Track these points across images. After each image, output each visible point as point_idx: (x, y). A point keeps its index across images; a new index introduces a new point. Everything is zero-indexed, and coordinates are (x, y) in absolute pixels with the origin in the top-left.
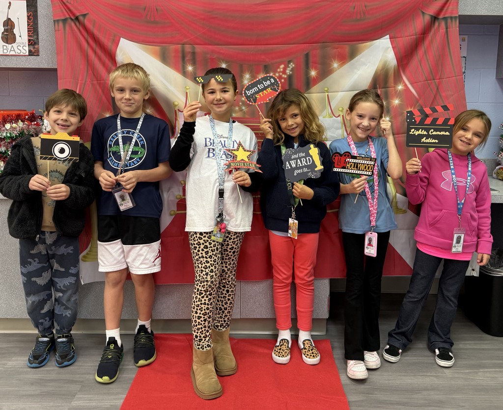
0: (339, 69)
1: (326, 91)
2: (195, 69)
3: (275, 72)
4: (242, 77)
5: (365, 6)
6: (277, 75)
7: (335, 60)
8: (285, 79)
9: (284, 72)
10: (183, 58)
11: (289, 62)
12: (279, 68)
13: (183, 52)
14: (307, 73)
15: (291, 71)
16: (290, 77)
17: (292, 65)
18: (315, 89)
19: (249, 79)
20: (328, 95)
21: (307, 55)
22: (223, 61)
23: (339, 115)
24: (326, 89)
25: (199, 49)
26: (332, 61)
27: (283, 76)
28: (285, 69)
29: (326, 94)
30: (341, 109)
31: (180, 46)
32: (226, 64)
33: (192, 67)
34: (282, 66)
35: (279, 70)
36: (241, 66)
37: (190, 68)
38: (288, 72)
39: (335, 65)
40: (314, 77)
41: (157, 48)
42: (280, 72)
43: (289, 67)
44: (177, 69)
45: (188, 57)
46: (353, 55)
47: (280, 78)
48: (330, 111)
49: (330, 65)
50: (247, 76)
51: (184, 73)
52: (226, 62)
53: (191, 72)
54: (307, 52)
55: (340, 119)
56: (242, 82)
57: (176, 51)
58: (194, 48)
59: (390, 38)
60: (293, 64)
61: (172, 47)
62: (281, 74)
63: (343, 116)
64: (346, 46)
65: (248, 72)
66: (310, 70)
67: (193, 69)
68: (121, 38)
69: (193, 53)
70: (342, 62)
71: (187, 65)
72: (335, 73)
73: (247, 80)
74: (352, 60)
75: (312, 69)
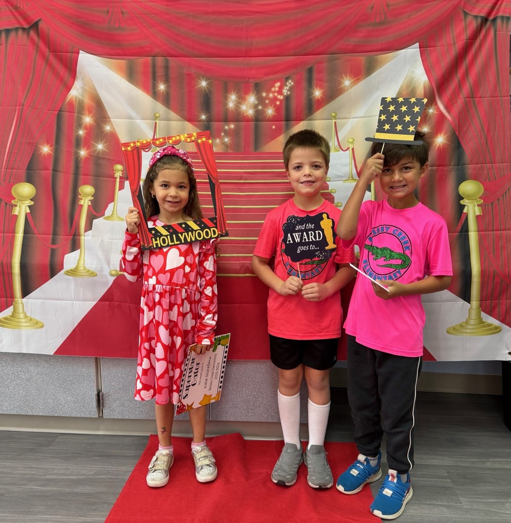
0: (351, 87)
1: (333, 117)
2: (168, 87)
3: (269, 91)
4: (226, 98)
5: (387, 6)
6: (271, 95)
7: (346, 76)
8: (281, 101)
9: (280, 92)
10: (154, 73)
11: (287, 79)
12: (273, 86)
13: (154, 66)
14: (310, 94)
15: (288, 90)
16: (287, 98)
17: (290, 83)
18: (318, 114)
19: (236, 101)
20: (335, 123)
21: (310, 71)
22: (203, 77)
23: (349, 148)
24: (333, 114)
25: (172, 61)
26: (342, 78)
27: (279, 97)
28: (281, 88)
29: (334, 121)
30: (351, 140)
31: (150, 58)
32: (206, 81)
33: (164, 85)
34: (278, 84)
35: (273, 89)
36: (226, 84)
37: (162, 87)
38: (285, 91)
39: (347, 82)
40: (318, 99)
41: (122, 62)
42: (275, 92)
43: (286, 85)
44: (146, 89)
45: (160, 72)
46: (370, 69)
47: (275, 99)
48: (336, 143)
49: (340, 83)
50: (233, 97)
51: (155, 94)
52: (207, 79)
53: (163, 93)
54: (310, 66)
55: (349, 153)
56: (226, 104)
57: (145, 65)
58: (167, 61)
59: (420, 48)
60: (292, 81)
61: (140, 60)
62: (276, 94)
63: (353, 149)
64: (361, 57)
65: (234, 92)
66: (314, 89)
67: (165, 87)
68: (80, 51)
69: (167, 68)
70: (356, 78)
71: (158, 83)
72: (346, 93)
73: (233, 102)
74: (369, 76)
75: (317, 88)
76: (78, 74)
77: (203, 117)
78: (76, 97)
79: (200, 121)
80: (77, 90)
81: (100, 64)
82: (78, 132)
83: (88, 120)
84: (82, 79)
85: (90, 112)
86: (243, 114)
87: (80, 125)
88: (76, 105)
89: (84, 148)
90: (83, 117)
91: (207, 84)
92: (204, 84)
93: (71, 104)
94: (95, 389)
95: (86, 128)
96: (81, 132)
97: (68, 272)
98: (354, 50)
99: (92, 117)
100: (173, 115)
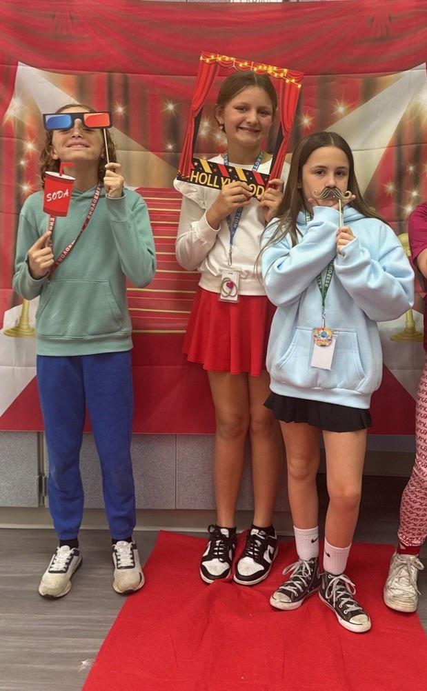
0: (346, 115)
2: (127, 110)
5: (390, 18)
7: (340, 102)
10: (110, 92)
13: (110, 83)
14: (298, 122)
19: (209, 128)
22: (169, 99)
25: (133, 79)
26: (336, 104)
31: (105, 73)
32: (173, 104)
33: (122, 107)
37: (120, 110)
39: (341, 109)
40: (307, 129)
41: (71, 78)
45: (118, 92)
46: (368, 93)
49: (332, 109)
50: (206, 124)
52: (175, 101)
53: (121, 116)
57: (100, 82)
58: (126, 77)
61: (94, 76)
64: (357, 79)
65: (207, 118)
66: (302, 117)
67: (124, 110)
68: (19, 63)
69: (126, 86)
70: (351, 104)
71: (116, 105)
72: (339, 122)
73: (205, 129)
74: (367, 101)
75: (305, 115)
76: (16, 91)
77: (170, 147)
78: (14, 118)
79: (166, 151)
80: (15, 110)
81: (44, 79)
82: (19, 162)
83: (30, 146)
84: (22, 97)
85: (32, 137)
86: (218, 143)
87: (21, 154)
88: (15, 128)
89: (27, 181)
90: (25, 143)
91: (175, 107)
92: (171, 107)
93: (9, 126)
94: (36, 471)
95: (28, 157)
96: (23, 163)
97: (8, 331)
98: (350, 70)
99: (34, 143)
100: (134, 143)
